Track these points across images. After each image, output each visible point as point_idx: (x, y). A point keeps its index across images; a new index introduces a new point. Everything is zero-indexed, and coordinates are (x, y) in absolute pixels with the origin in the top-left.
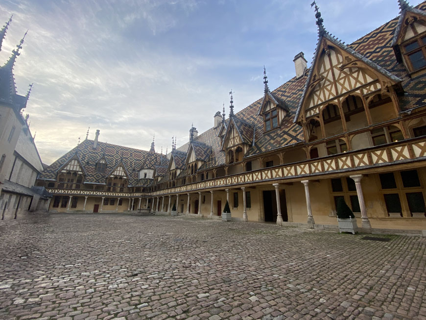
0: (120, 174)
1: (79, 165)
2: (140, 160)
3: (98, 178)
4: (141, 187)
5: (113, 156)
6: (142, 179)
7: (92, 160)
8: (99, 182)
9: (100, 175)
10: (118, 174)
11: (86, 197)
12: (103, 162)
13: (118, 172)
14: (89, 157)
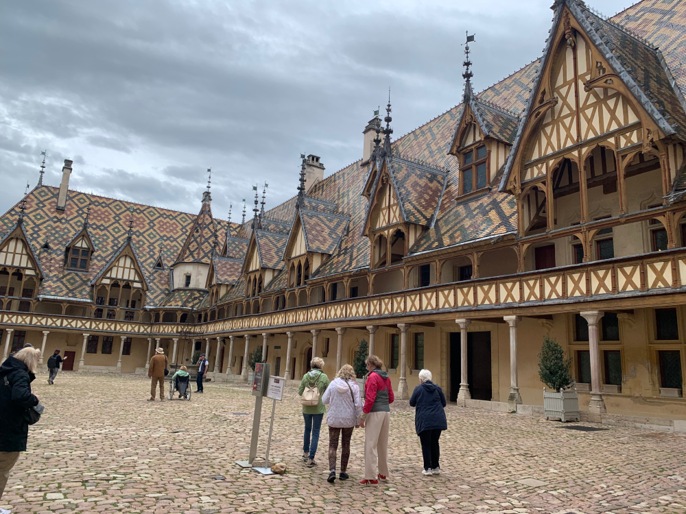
0: (126, 277)
1: (28, 254)
2: (175, 240)
3: (72, 284)
4: (175, 310)
5: (106, 228)
6: (179, 290)
7: (56, 238)
8: (74, 296)
9: (77, 279)
10: (120, 277)
11: (46, 333)
12: (85, 246)
13: (121, 270)
14: (48, 231)
